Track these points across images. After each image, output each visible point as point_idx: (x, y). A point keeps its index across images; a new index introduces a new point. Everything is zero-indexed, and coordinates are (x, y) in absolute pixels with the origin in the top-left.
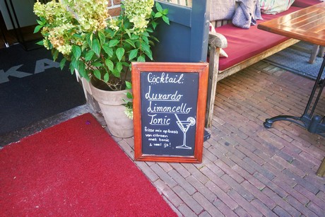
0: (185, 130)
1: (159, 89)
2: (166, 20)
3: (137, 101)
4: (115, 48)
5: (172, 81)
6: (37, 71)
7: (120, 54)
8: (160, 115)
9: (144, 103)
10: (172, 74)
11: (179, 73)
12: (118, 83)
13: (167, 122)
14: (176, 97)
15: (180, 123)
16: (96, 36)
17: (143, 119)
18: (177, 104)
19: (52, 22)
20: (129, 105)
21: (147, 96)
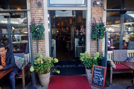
0: (101, 80)
1: (97, 70)
2: (101, 59)
3: (93, 72)
4: (91, 62)
5: (100, 69)
6: (78, 66)
7: (91, 63)
8: (97, 76)
9: (94, 73)
10: (100, 68)
11: (101, 68)
12: (90, 68)
13: (98, 78)
14: (100, 73)
15: (100, 78)
16: (88, 59)
17: (93, 76)
18: (100, 74)
19: (82, 56)
20: (91, 73)
21: (95, 71)
